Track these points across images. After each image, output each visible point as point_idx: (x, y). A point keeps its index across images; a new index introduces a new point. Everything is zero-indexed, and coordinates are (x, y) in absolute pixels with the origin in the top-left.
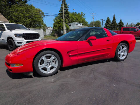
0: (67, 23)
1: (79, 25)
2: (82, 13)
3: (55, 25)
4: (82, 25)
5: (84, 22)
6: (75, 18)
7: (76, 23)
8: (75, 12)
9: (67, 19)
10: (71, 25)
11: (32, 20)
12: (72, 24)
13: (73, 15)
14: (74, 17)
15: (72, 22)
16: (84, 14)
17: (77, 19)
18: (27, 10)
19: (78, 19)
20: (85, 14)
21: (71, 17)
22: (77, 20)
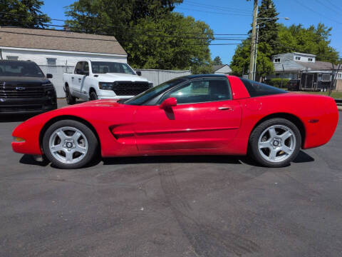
0: (269, 54)
1: (304, 59)
2: (321, 27)
3: (235, 61)
4: (314, 59)
5: (323, 52)
6: (294, 42)
7: (294, 55)
8: (297, 25)
9: (271, 44)
10: (279, 60)
11: (177, 50)
12: (282, 57)
13: (290, 34)
14: (292, 37)
15: (284, 51)
16: (326, 30)
17: (301, 43)
18: (171, 27)
19: (303, 45)
20: (330, 30)
21: (285, 38)
22: (300, 46)
